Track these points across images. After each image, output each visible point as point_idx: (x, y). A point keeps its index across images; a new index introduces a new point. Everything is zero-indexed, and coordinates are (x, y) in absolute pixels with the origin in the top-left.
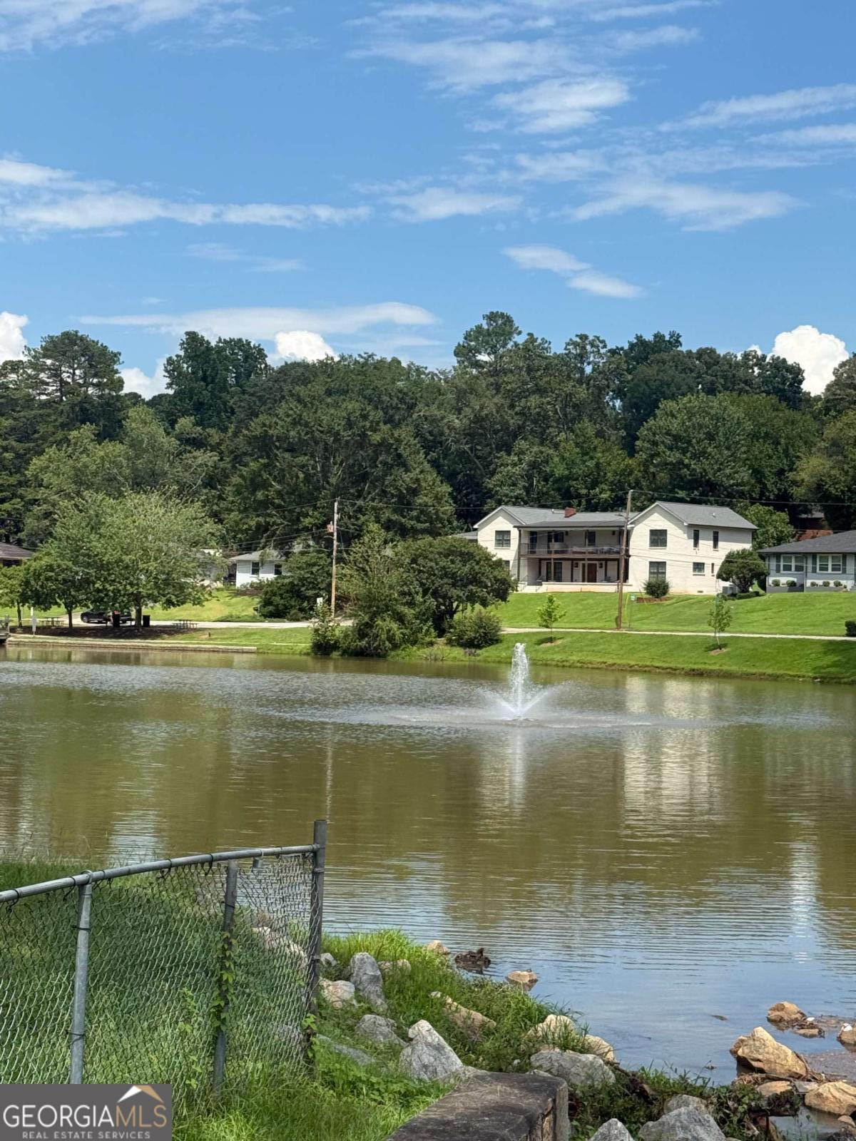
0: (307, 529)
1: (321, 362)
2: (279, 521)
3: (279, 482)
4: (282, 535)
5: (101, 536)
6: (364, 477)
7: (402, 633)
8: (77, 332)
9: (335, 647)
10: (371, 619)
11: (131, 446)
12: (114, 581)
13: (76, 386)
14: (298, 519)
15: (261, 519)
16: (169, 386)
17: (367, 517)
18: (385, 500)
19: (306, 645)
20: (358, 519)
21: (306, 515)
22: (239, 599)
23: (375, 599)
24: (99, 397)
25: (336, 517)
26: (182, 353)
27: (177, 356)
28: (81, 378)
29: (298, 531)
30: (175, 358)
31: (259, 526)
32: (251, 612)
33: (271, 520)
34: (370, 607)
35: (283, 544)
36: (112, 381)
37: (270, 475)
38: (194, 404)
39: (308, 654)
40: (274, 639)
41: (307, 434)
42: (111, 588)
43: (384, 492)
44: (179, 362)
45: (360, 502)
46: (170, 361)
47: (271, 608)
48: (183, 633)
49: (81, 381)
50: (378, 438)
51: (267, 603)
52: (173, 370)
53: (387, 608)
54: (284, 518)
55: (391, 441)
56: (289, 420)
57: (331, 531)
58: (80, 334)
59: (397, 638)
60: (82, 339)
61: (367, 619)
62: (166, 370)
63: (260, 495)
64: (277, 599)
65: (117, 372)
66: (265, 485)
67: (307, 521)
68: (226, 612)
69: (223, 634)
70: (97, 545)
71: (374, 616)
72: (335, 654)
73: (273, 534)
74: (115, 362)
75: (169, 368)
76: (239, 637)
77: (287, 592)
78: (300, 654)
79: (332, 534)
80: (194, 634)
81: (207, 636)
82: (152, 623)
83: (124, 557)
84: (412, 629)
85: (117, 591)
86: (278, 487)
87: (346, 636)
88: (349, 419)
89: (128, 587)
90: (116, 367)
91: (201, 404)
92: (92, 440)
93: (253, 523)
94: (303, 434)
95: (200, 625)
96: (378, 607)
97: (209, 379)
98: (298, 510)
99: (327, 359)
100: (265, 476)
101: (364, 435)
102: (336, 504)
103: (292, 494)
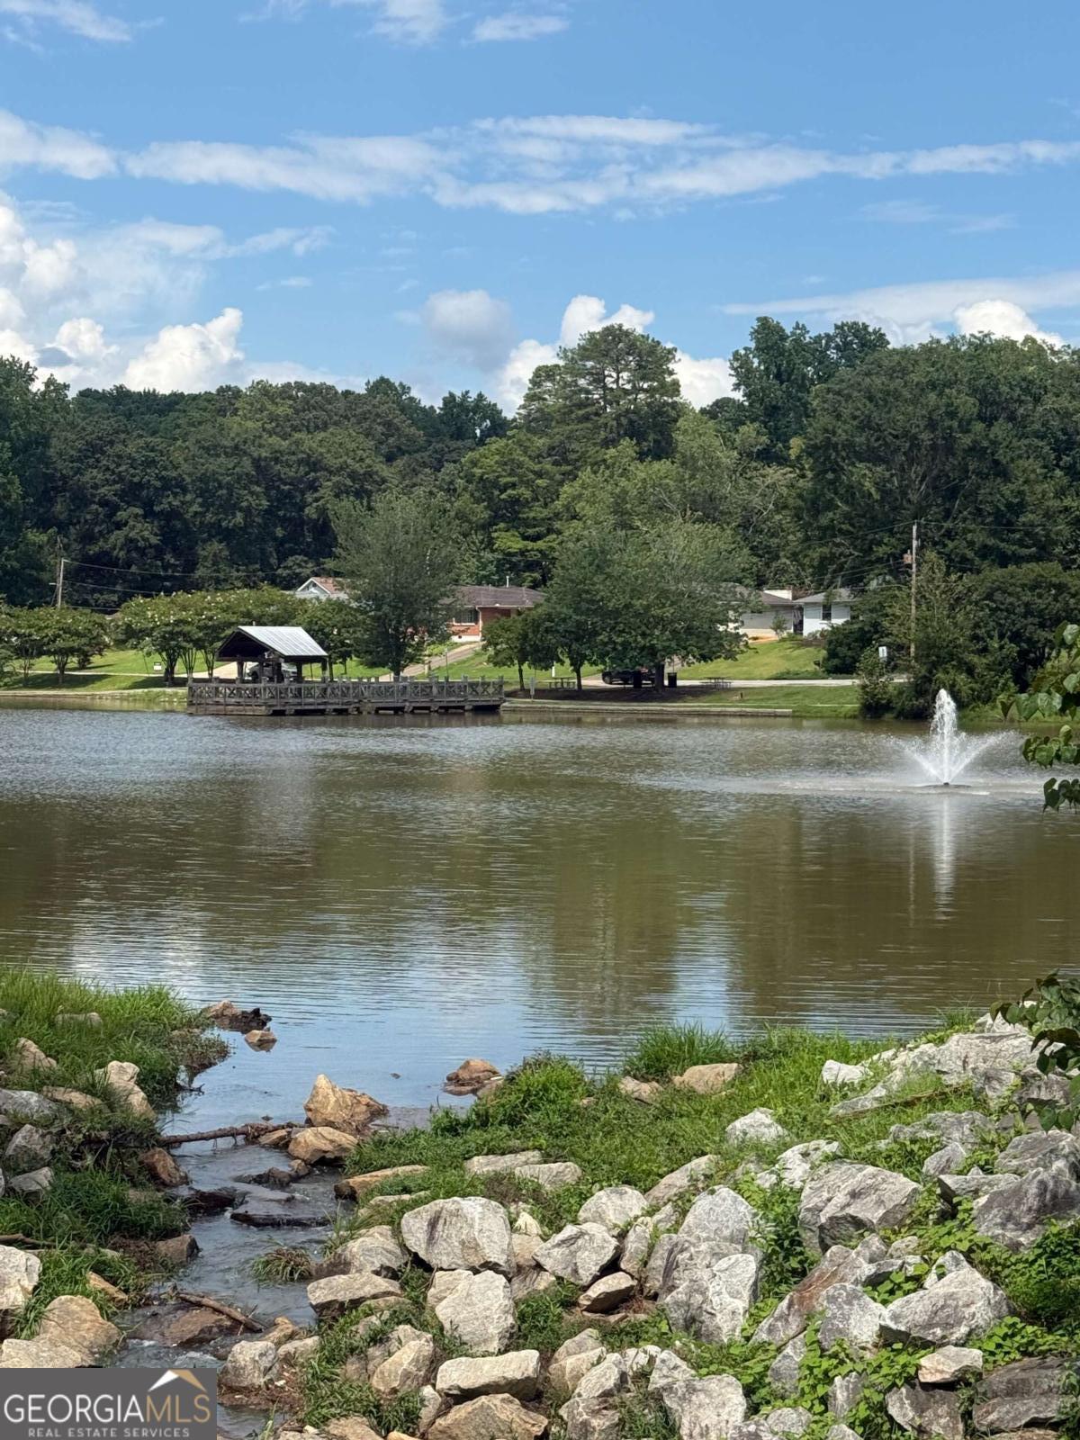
0: (879, 560)
1: (922, 346)
2: (847, 552)
3: (847, 502)
4: (853, 568)
5: (609, 576)
6: (953, 493)
7: (971, 689)
8: (620, 326)
9: (888, 707)
10: (930, 672)
11: (683, 464)
12: (623, 631)
13: (620, 393)
14: (871, 549)
15: (826, 550)
16: (737, 387)
17: (956, 542)
18: (980, 520)
19: (853, 705)
20: (945, 546)
21: (880, 543)
22: (803, 651)
23: (934, 646)
24: (648, 405)
25: (915, 543)
26: (753, 345)
27: (746, 349)
28: (629, 382)
29: (872, 563)
30: (743, 352)
31: (823, 559)
32: (812, 667)
33: (836, 550)
34: (928, 656)
35: (855, 581)
36: (663, 384)
37: (836, 494)
38: (766, 409)
39: (855, 717)
40: (819, 700)
41: (877, 440)
42: (619, 640)
43: (979, 510)
44: (746, 355)
45: (948, 524)
46: (736, 356)
47: (836, 661)
48: (710, 694)
49: (628, 387)
50: (969, 441)
51: (832, 654)
52: (741, 367)
53: (952, 656)
54: (855, 548)
55: (985, 444)
56: (855, 423)
57: (909, 562)
58: (624, 328)
59: (963, 694)
60: (627, 334)
61: (923, 672)
62: (732, 368)
63: (824, 520)
64: (843, 651)
65: (671, 373)
66: (830, 506)
67: (881, 551)
68: (784, 666)
69: (760, 694)
70: (601, 587)
71: (934, 665)
72: (888, 716)
73: (841, 568)
74: (669, 361)
75: (736, 364)
76: (778, 698)
77: (856, 641)
78: (845, 717)
79: (910, 566)
80: (723, 695)
81: (738, 698)
82: (679, 683)
83: (634, 602)
84: (983, 683)
85: (625, 645)
86: (846, 508)
87: (901, 693)
88: (930, 418)
89: (639, 638)
90: (671, 366)
91: (776, 408)
92: (633, 459)
93: (816, 555)
94: (873, 439)
95: (736, 683)
96: (938, 656)
97: (785, 377)
98: (870, 537)
99: (931, 342)
100: (830, 495)
101: (949, 437)
102: (915, 528)
103: (864, 516)
